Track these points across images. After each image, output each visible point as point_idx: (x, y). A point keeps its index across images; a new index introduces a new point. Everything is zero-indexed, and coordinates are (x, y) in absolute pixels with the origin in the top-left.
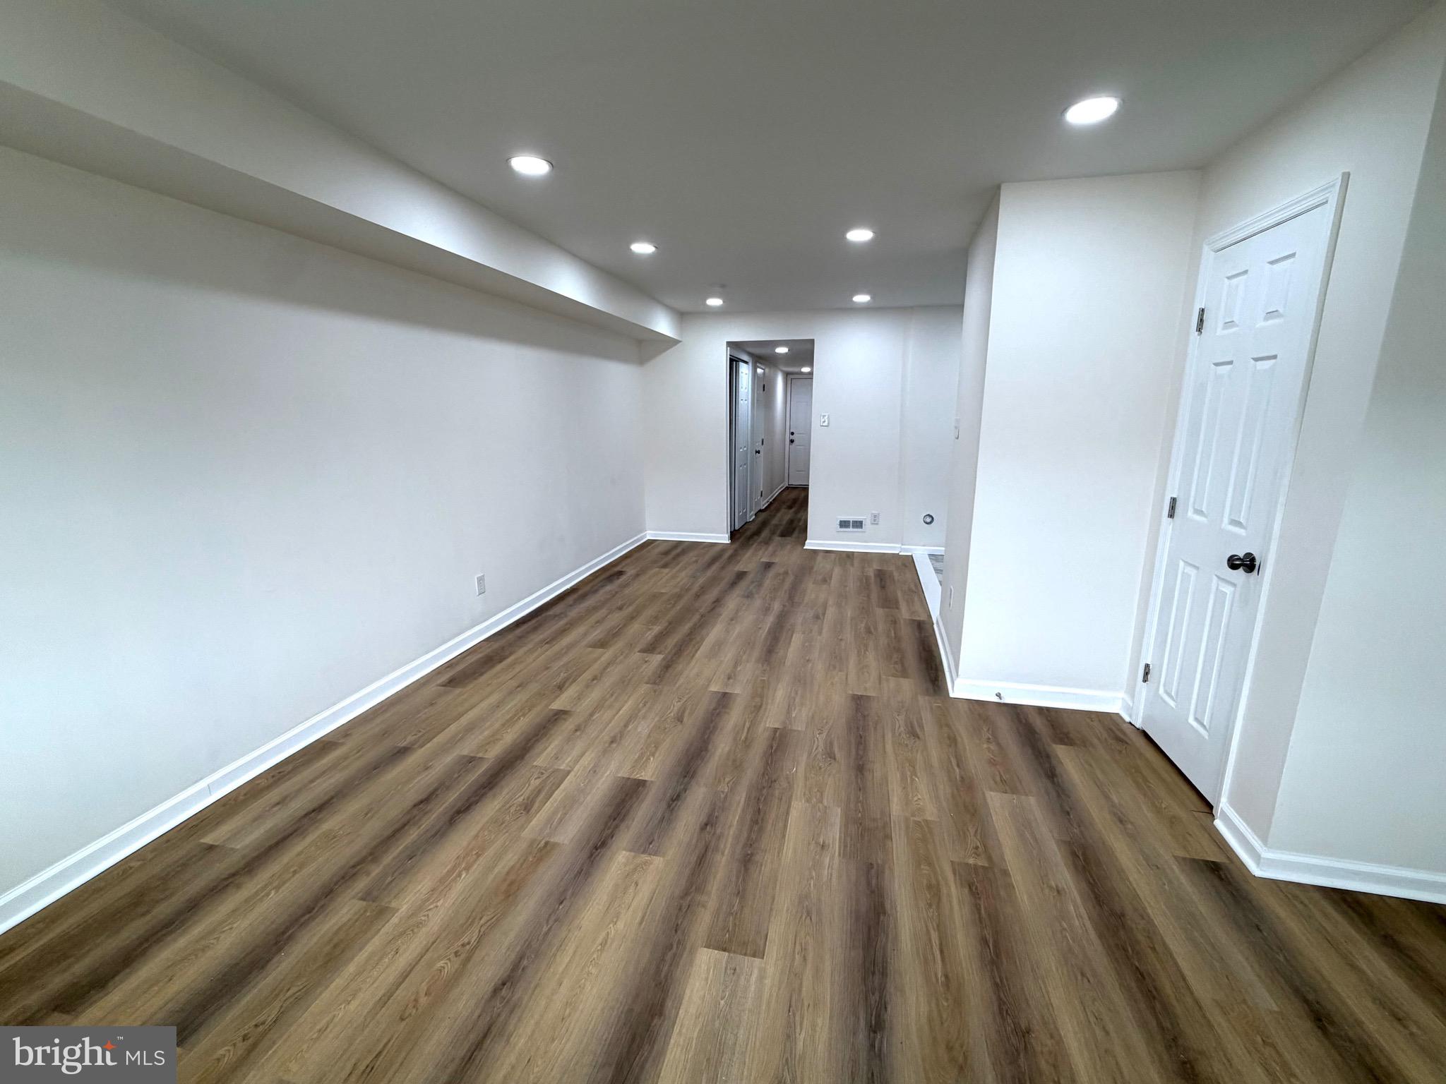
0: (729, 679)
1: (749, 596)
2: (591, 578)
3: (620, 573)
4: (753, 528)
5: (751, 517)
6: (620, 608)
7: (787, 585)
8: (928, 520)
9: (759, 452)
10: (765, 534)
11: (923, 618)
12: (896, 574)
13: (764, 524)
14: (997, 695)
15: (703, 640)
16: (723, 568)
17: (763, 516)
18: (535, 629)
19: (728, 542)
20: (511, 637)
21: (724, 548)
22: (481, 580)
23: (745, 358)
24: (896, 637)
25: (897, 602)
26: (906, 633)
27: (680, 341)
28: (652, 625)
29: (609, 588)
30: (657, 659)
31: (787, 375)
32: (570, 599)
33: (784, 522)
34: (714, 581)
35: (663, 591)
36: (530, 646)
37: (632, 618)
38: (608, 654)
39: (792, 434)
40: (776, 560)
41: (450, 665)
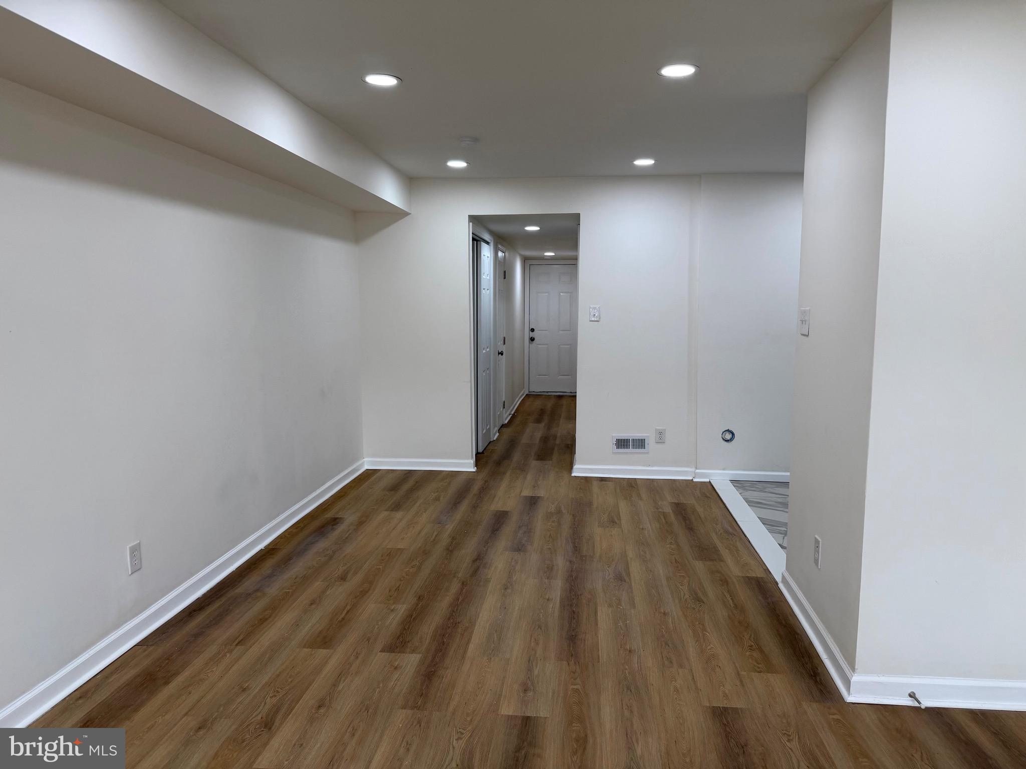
0: (525, 691)
1: (519, 548)
2: (294, 531)
3: (335, 521)
4: (500, 448)
5: (495, 435)
6: (343, 578)
7: (566, 530)
8: (728, 436)
9: (501, 353)
10: (517, 456)
11: (760, 574)
12: (700, 510)
13: (512, 444)
14: (910, 696)
15: (473, 624)
16: (475, 507)
17: (507, 432)
18: (217, 621)
19: (473, 469)
20: (178, 637)
21: (469, 480)
22: (135, 551)
23: (487, 237)
24: (736, 606)
25: (716, 550)
26: (744, 595)
27: (410, 214)
28: (394, 603)
29: (322, 544)
30: (411, 662)
31: (525, 260)
32: (267, 566)
33: (537, 441)
34: (466, 528)
35: (401, 546)
36: (213, 649)
37: (362, 593)
38: (335, 658)
39: (533, 330)
40: (541, 493)
41: (82, 693)
